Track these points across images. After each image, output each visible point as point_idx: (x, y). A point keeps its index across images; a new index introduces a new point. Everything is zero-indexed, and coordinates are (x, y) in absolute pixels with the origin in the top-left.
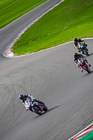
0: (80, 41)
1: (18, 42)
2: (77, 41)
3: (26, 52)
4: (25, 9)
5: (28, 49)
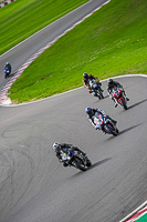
0: (92, 78)
1: (19, 81)
2: (88, 78)
5: (33, 92)
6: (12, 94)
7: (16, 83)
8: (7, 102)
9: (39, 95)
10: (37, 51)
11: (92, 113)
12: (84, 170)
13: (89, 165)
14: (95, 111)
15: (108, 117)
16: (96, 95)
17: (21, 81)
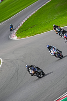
0: (57, 27)
1: (21, 28)
2: (55, 27)
3: (26, 35)
4: (25, 5)
5: (27, 33)
6: (18, 34)
7: (20, 29)
8: (15, 38)
9: (30, 35)
10: (29, 15)
11: (50, 48)
12: (40, 78)
13: (44, 75)
14: (51, 47)
15: (57, 50)
16: (60, 35)
17: (22, 28)
